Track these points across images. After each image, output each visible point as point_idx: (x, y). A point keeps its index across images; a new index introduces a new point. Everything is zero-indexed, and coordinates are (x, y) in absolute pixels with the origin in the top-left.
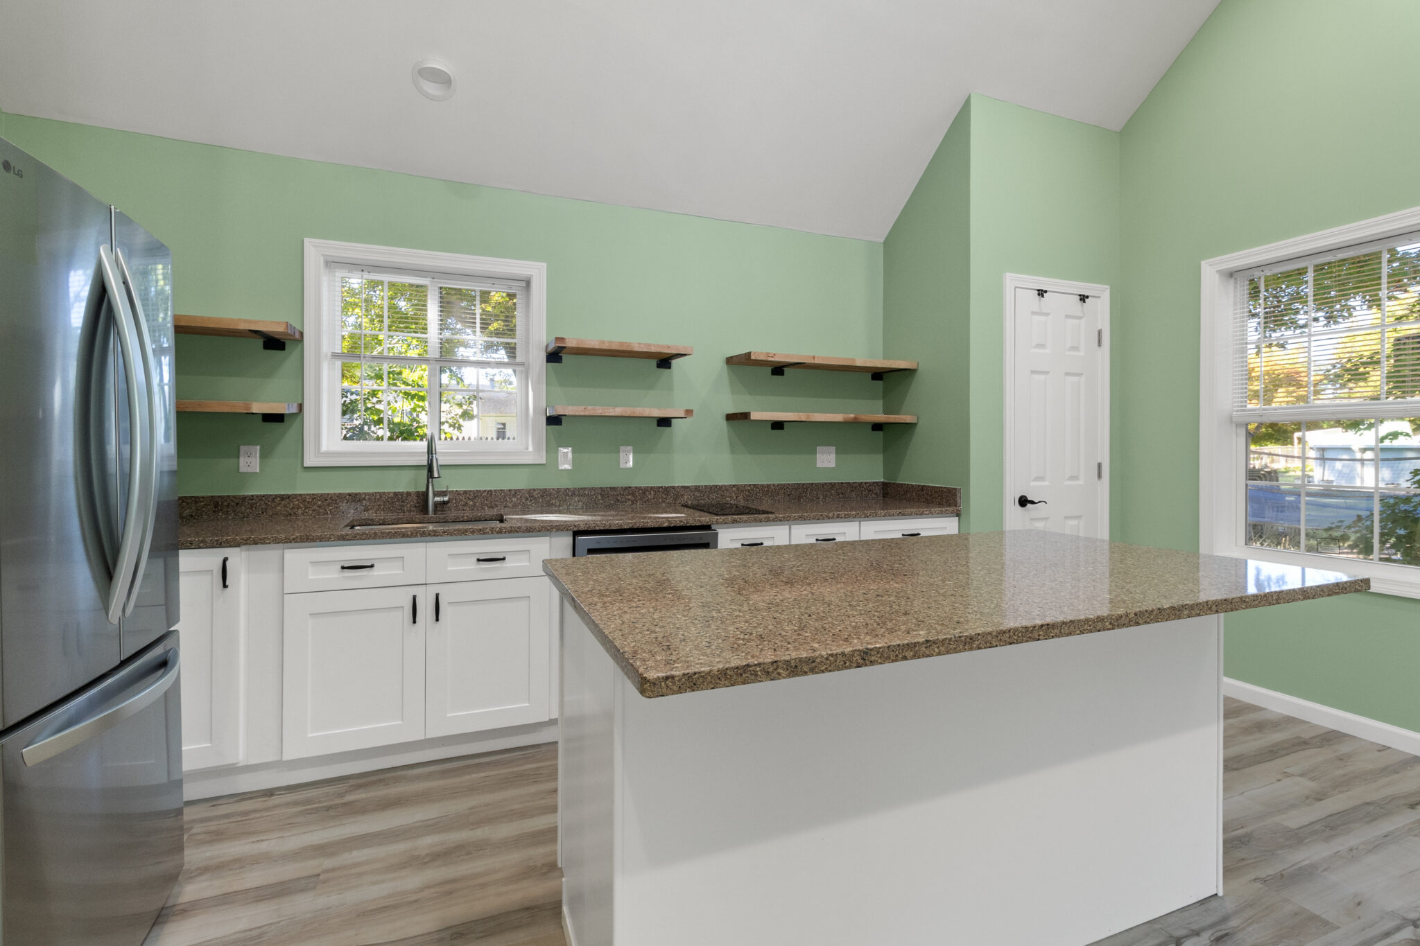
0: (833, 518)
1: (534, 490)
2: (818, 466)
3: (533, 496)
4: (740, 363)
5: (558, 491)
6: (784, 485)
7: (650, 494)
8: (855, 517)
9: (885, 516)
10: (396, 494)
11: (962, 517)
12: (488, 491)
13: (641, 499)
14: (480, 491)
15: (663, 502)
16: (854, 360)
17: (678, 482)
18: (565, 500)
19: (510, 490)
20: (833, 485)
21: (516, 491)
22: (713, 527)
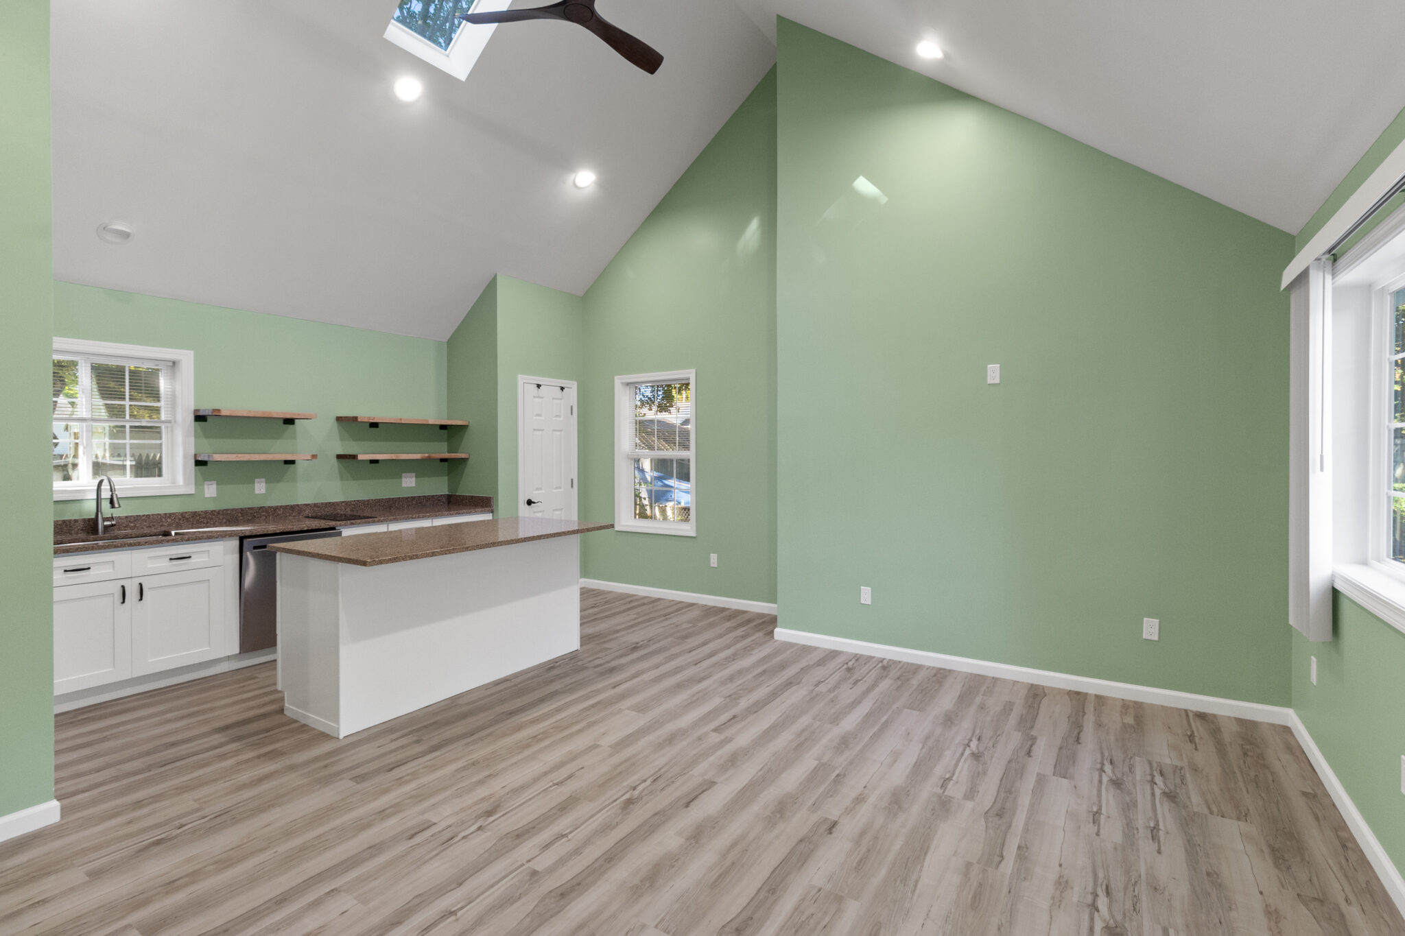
0: (415, 518)
1: (186, 513)
2: (403, 486)
3: (185, 517)
4: (346, 423)
5: (206, 512)
6: (379, 499)
7: (280, 510)
8: (429, 517)
9: (448, 515)
10: (64, 522)
11: (494, 512)
12: (147, 515)
13: (273, 514)
14: (140, 516)
15: (290, 516)
16: (428, 421)
17: (300, 502)
18: (212, 518)
19: (166, 514)
20: (413, 498)
21: (170, 514)
22: (337, 528)
